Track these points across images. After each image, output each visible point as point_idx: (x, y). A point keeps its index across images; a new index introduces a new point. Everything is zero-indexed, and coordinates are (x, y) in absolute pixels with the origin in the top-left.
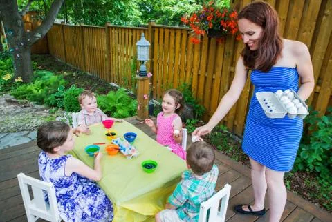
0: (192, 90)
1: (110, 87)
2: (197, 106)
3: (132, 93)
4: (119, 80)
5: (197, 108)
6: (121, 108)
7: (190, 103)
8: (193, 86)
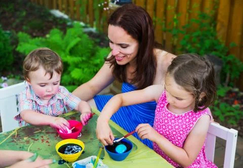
0: (218, 27)
1: (51, 19)
2: (229, 58)
3: (94, 30)
4: (68, 5)
5: (229, 63)
6: (77, 65)
7: (213, 53)
8: (219, 17)
